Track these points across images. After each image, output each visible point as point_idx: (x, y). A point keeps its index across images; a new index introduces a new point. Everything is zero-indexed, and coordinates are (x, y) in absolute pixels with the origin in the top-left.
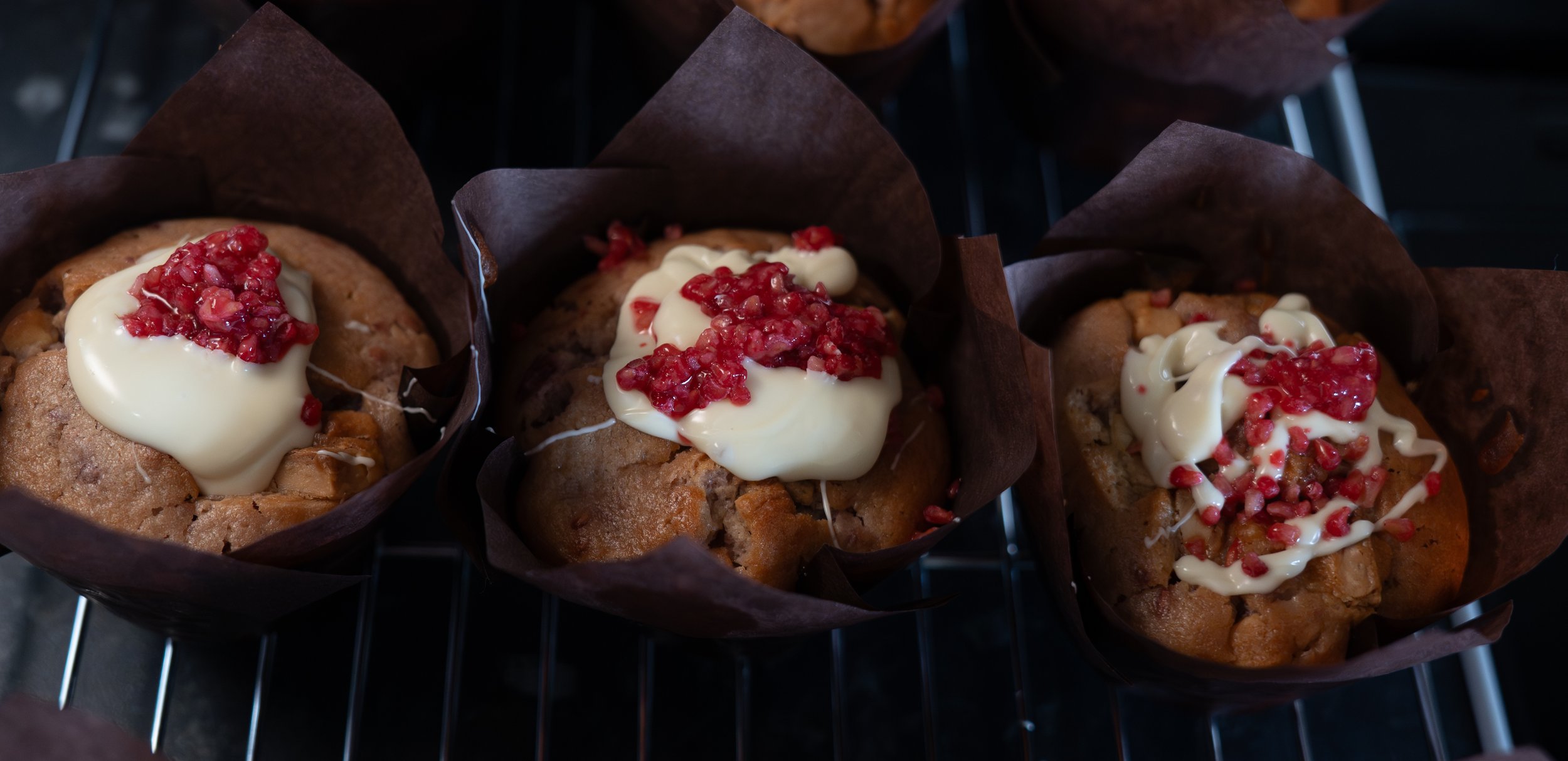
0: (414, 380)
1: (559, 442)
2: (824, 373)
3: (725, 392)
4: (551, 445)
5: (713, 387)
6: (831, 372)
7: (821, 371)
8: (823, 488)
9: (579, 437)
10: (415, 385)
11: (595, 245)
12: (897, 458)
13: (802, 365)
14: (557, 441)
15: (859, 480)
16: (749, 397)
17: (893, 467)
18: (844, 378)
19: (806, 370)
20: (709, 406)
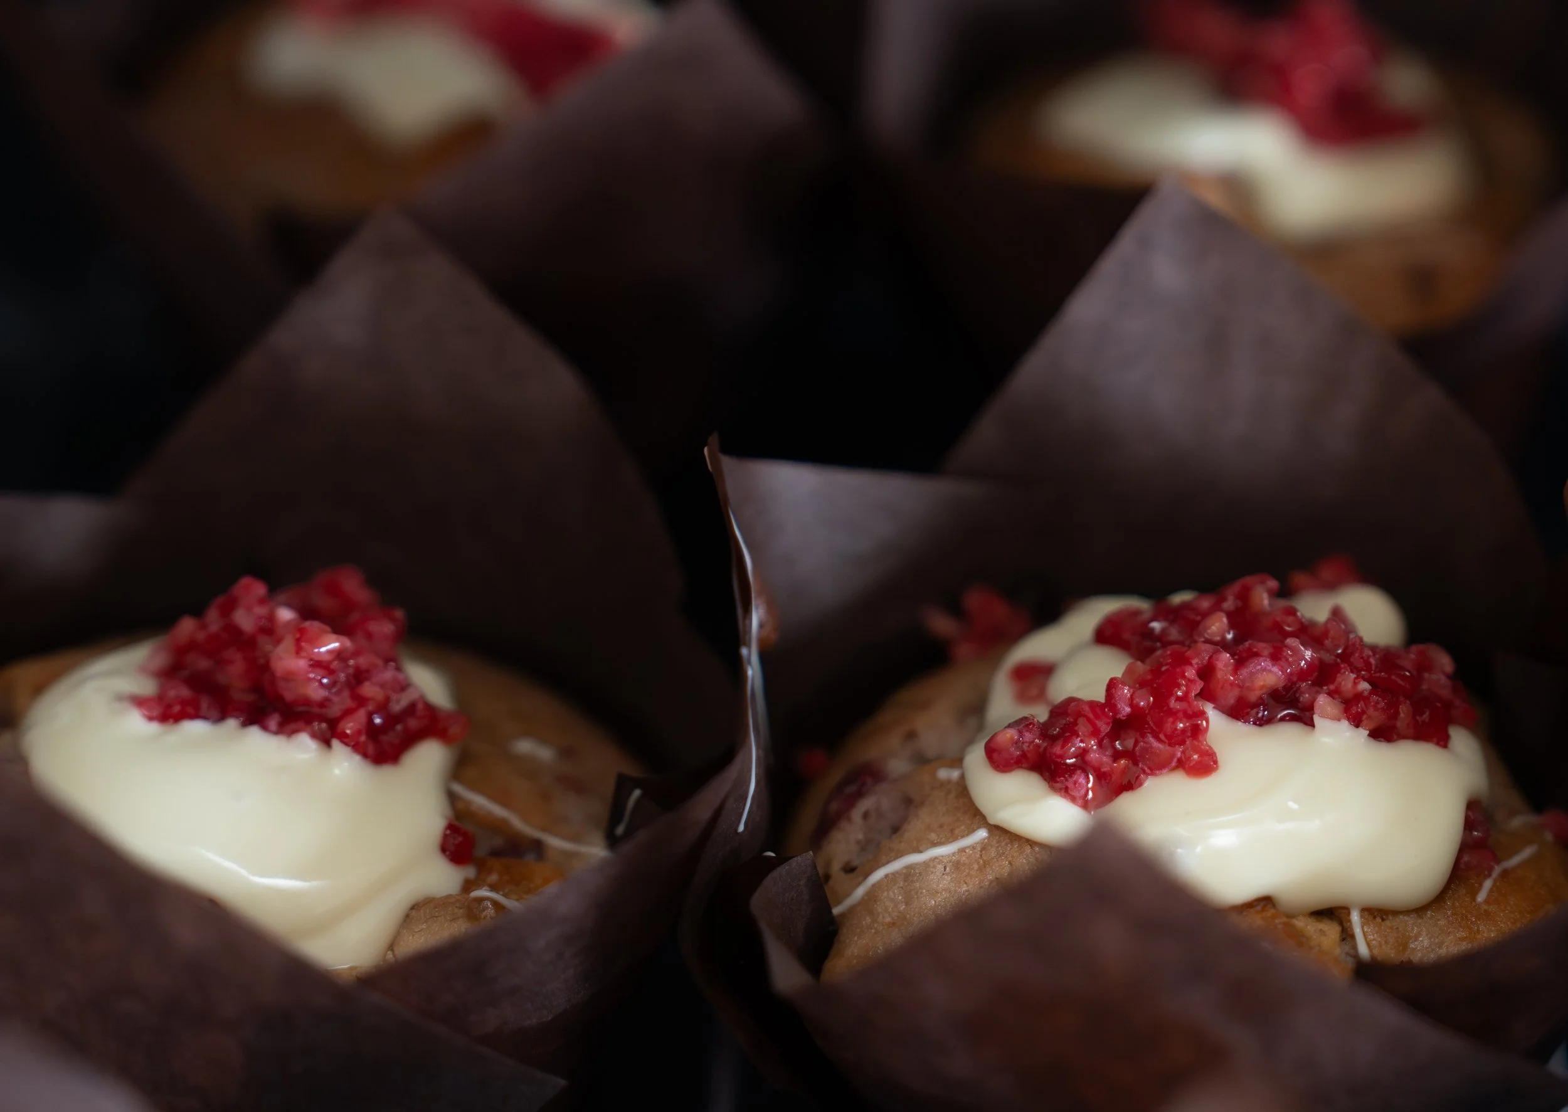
0: (637, 793)
1: (891, 878)
2: (1345, 724)
3: (1173, 756)
4: (877, 886)
5: (1152, 747)
6: (1356, 722)
7: (1339, 720)
8: (1355, 917)
9: (926, 865)
10: (639, 801)
11: (941, 624)
12: (1488, 884)
13: (1304, 717)
14: (887, 876)
15: (1419, 910)
16: (1216, 762)
17: (1481, 897)
18: (1382, 734)
19: (1311, 724)
20: (1146, 784)
